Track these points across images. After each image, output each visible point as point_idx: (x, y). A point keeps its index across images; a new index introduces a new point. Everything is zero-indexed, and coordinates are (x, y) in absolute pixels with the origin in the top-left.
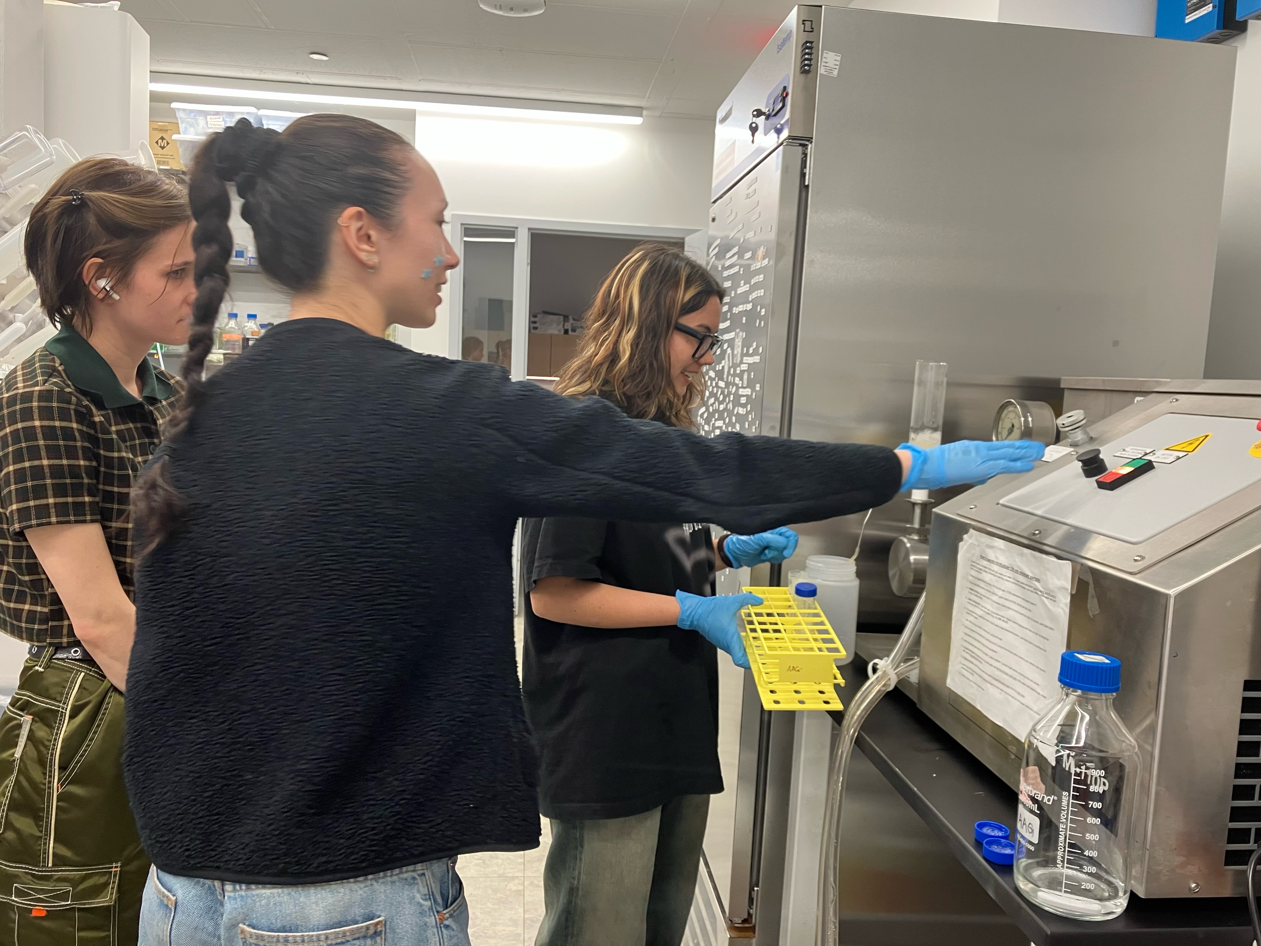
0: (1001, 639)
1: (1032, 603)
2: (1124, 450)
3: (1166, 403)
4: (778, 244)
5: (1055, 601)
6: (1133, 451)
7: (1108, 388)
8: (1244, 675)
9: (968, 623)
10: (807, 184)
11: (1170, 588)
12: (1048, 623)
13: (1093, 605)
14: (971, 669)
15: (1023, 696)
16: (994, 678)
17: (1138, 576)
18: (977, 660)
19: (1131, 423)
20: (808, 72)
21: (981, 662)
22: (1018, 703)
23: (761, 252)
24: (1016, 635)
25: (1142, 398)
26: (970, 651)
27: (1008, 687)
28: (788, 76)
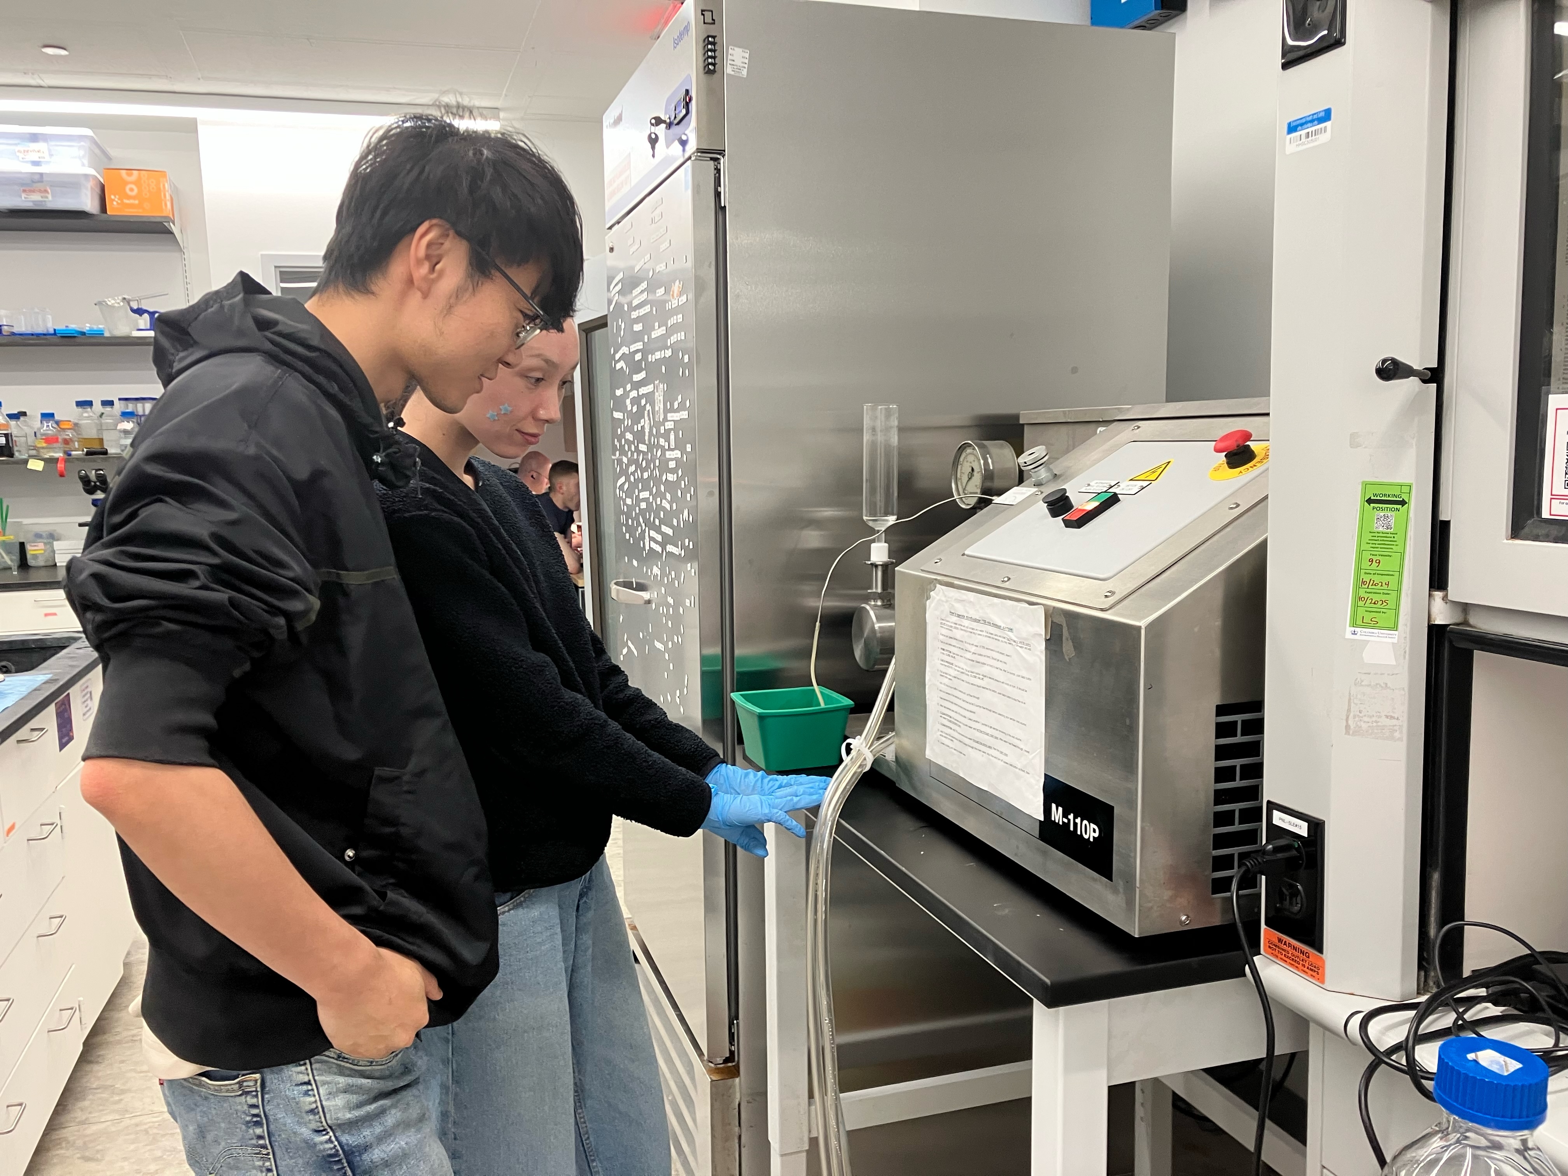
0: (978, 698)
1: (1007, 655)
2: (1089, 485)
3: (1127, 432)
4: (697, 278)
5: (1030, 649)
6: (1098, 485)
7: (1069, 420)
8: (1215, 699)
9: (943, 686)
10: (723, 205)
11: (1140, 620)
12: (1024, 674)
13: (1068, 648)
14: (950, 735)
15: (1006, 755)
16: (974, 741)
17: (1109, 612)
18: (956, 724)
19: (1095, 455)
20: (713, 72)
21: (960, 726)
22: (1002, 763)
23: (676, 287)
24: (993, 691)
25: (1104, 428)
26: (947, 715)
27: (990, 747)
28: (689, 77)
